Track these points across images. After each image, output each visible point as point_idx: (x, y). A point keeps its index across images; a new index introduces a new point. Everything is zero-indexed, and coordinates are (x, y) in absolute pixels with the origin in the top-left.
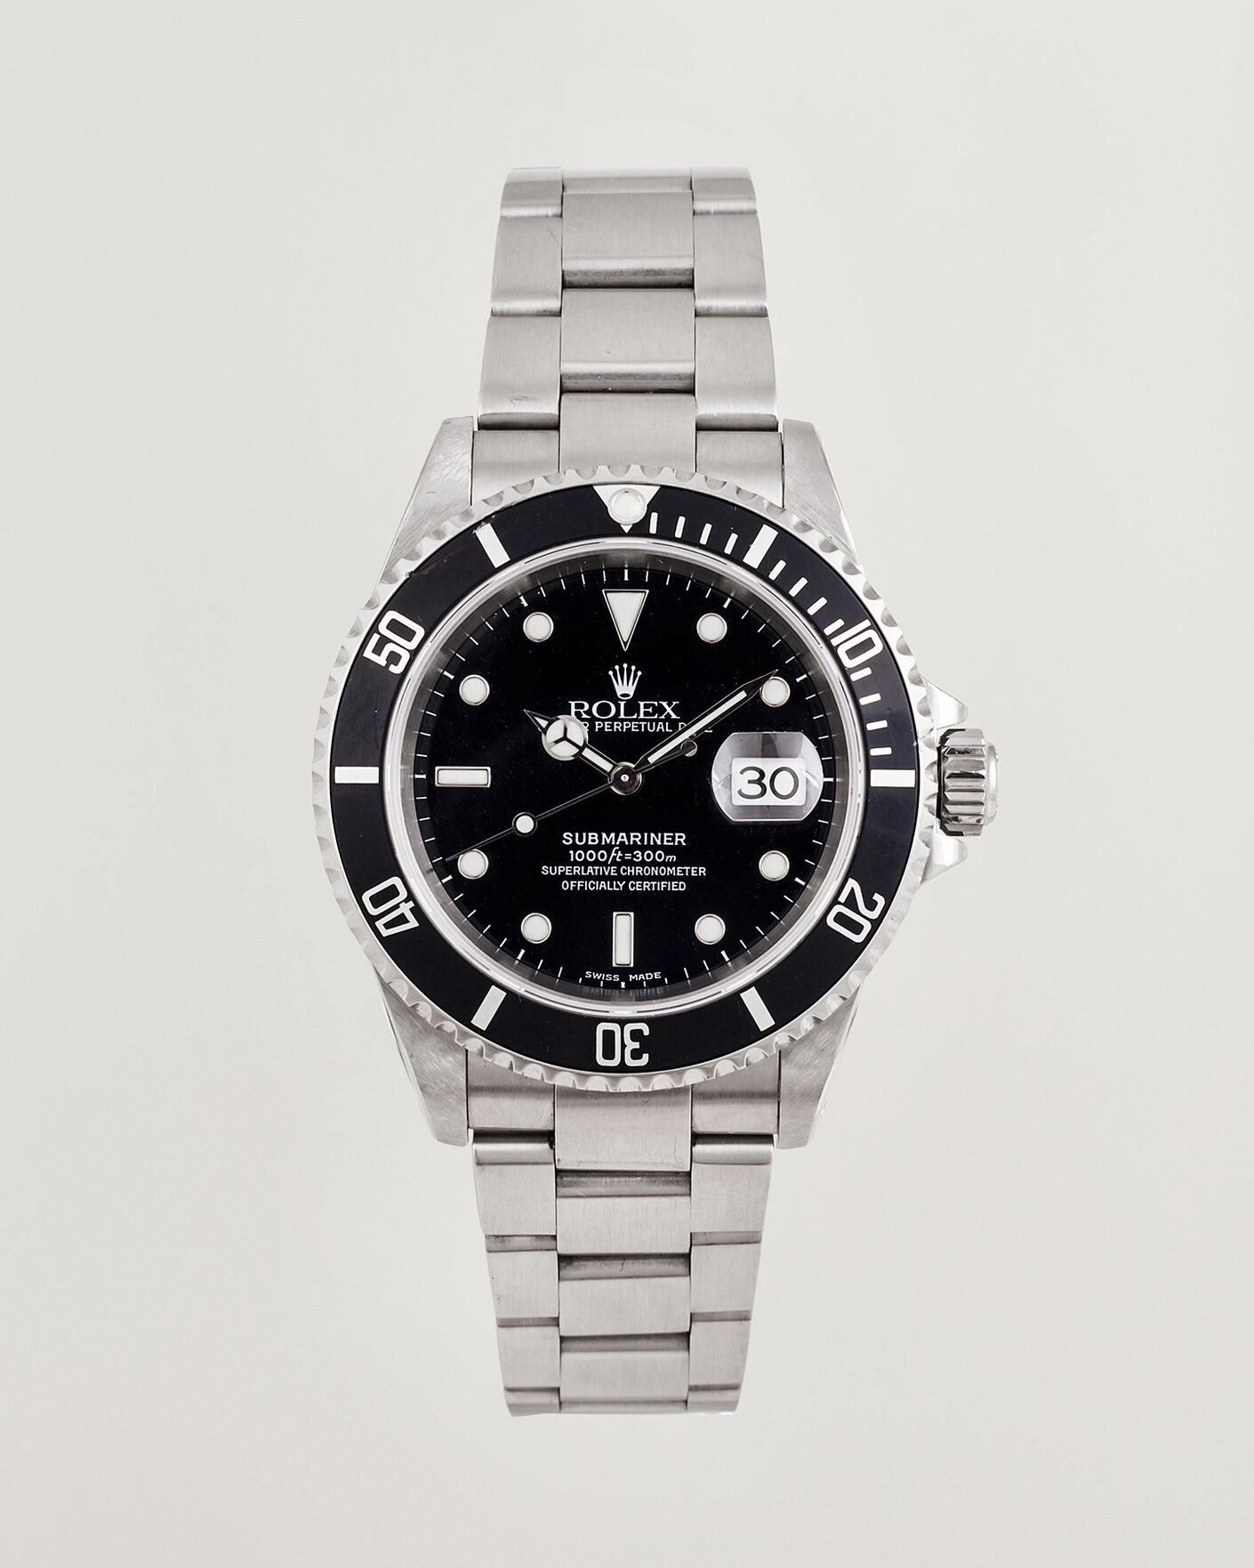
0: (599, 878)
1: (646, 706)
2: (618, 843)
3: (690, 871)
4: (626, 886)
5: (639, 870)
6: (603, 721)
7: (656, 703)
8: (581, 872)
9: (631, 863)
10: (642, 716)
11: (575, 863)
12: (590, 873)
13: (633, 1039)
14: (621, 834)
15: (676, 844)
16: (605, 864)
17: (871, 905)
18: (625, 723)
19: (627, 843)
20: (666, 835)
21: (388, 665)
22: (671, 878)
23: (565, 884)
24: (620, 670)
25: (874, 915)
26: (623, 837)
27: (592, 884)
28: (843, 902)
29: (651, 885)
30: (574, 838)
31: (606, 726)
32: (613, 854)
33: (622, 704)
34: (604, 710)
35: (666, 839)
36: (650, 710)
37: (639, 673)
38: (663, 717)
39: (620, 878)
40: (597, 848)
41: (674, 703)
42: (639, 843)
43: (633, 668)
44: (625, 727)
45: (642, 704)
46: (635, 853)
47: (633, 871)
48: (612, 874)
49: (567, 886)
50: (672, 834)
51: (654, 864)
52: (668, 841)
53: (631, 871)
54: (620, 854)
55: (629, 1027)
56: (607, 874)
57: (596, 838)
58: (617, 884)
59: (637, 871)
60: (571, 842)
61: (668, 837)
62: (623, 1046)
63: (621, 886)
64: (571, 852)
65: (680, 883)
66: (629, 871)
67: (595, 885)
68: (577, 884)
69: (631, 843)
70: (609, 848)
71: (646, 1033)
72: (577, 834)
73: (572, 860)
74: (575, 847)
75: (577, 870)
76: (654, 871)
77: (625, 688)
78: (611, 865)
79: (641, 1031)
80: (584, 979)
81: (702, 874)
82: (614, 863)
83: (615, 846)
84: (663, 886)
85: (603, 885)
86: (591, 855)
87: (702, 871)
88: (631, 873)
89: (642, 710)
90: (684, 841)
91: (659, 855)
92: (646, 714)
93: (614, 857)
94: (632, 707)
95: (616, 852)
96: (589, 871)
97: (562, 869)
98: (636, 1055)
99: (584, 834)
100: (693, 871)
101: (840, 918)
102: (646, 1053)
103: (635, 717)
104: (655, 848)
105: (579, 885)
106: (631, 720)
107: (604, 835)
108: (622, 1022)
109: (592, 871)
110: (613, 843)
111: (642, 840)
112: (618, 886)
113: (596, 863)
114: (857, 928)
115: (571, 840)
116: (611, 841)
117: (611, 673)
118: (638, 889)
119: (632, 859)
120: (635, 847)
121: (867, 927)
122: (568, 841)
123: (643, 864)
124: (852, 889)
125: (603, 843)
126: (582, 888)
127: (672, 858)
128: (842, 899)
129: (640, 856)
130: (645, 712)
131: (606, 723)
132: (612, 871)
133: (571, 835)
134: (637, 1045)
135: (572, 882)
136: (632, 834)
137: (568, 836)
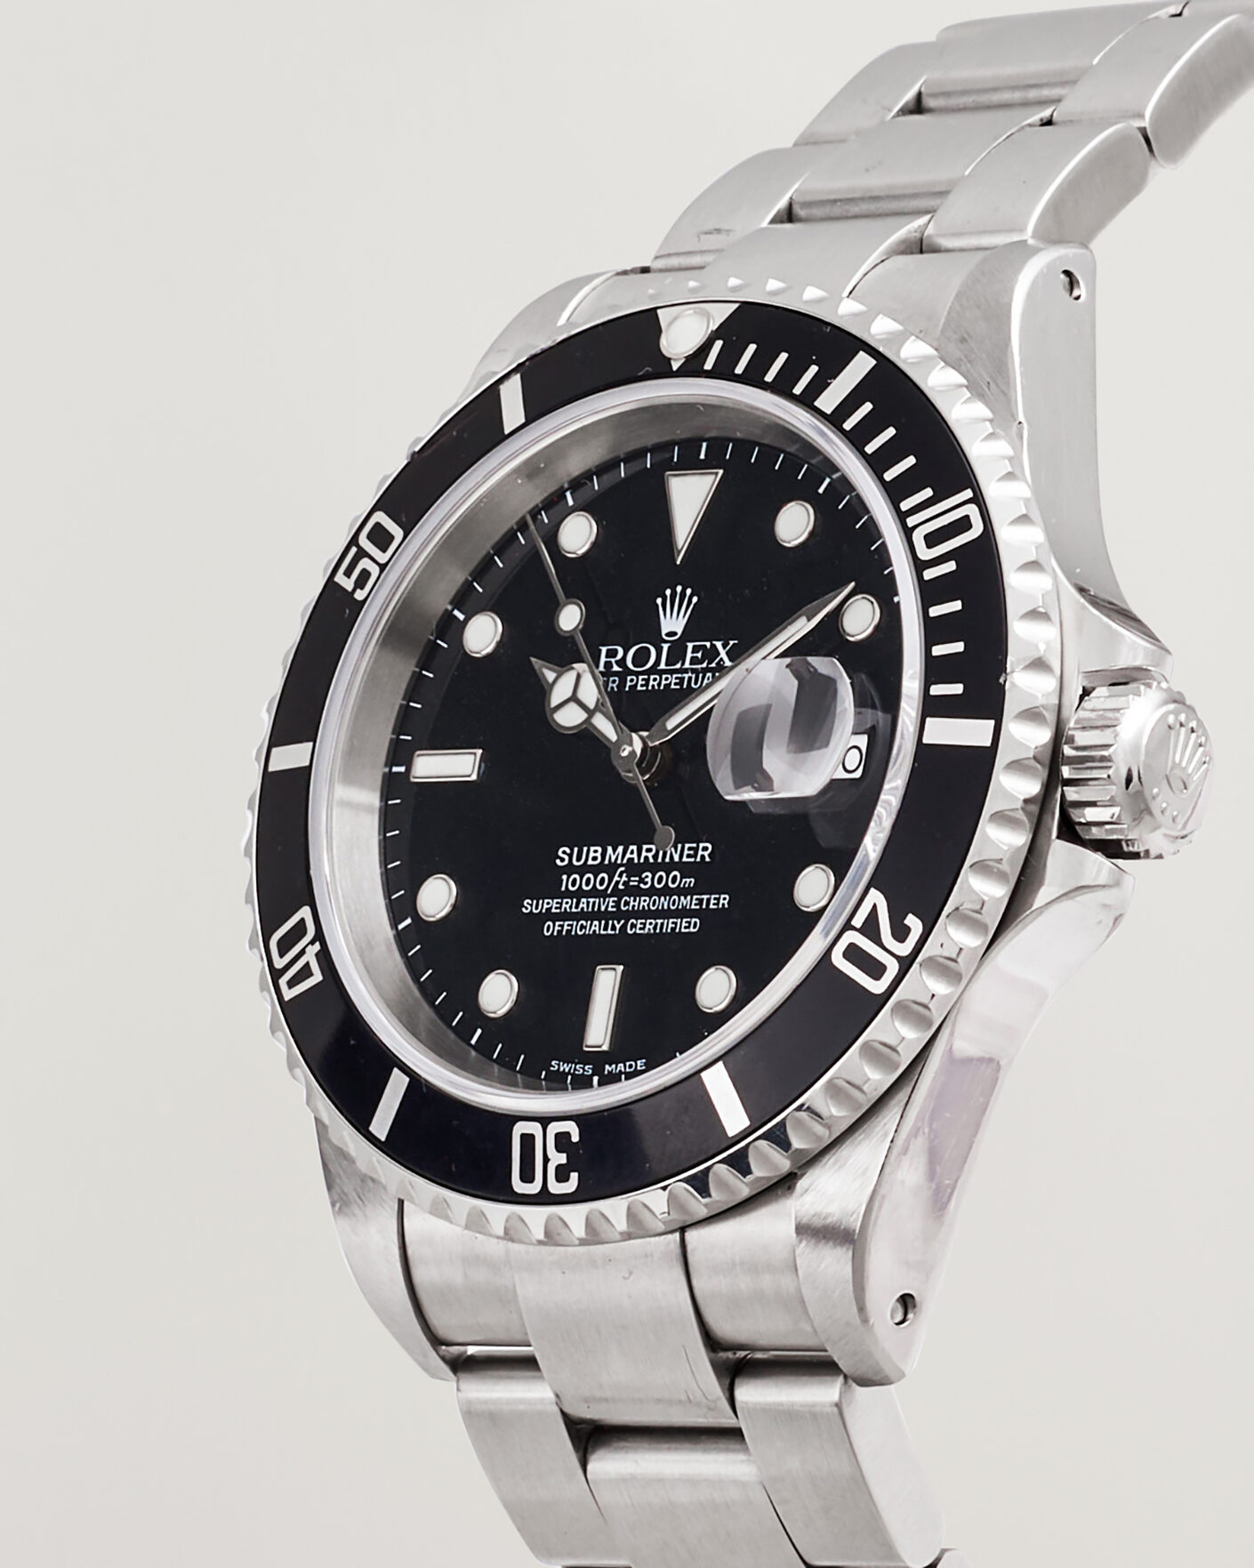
0: (591, 916)
1: (695, 649)
2: (625, 861)
3: (709, 900)
4: (624, 927)
5: (644, 902)
6: (637, 674)
7: (708, 644)
8: (571, 907)
9: (636, 892)
10: (687, 665)
11: (568, 894)
12: (583, 908)
13: (559, 1149)
14: (631, 847)
15: (698, 859)
16: (603, 895)
17: (900, 933)
18: (664, 676)
19: (636, 861)
20: (687, 846)
21: (354, 590)
22: (683, 913)
23: (549, 927)
24: (671, 595)
25: (905, 949)
26: (632, 852)
27: (582, 925)
28: (858, 926)
29: (656, 924)
30: (570, 856)
31: (640, 682)
32: (616, 878)
33: (666, 647)
34: (641, 658)
35: (686, 852)
36: (699, 655)
37: (695, 599)
38: (713, 665)
39: (619, 915)
40: (596, 870)
41: (731, 642)
42: (651, 860)
43: (689, 591)
44: (664, 682)
45: (690, 646)
46: (644, 876)
47: (636, 904)
48: (610, 909)
49: (551, 928)
50: (695, 845)
51: (666, 891)
52: (689, 856)
53: (634, 903)
54: (624, 878)
55: (555, 1128)
56: (603, 908)
57: (598, 855)
58: (613, 925)
59: (642, 903)
60: (566, 862)
61: (690, 849)
62: (546, 1160)
63: (618, 926)
64: (565, 877)
65: (693, 920)
66: (632, 904)
67: (585, 928)
68: (562, 926)
69: (642, 861)
70: (611, 869)
71: (575, 1138)
72: (576, 849)
73: (563, 889)
74: (570, 869)
75: (567, 905)
76: (664, 902)
77: (673, 623)
78: (610, 896)
79: (568, 1135)
80: (549, 1072)
81: (723, 905)
82: (616, 893)
83: (622, 865)
84: (670, 925)
85: (595, 927)
86: (587, 882)
87: (724, 900)
88: (634, 906)
89: (689, 655)
90: (709, 855)
91: (675, 879)
92: (694, 661)
93: (618, 882)
94: (677, 652)
95: (620, 876)
96: (581, 905)
97: (548, 903)
98: (562, 1175)
99: (585, 849)
100: (712, 901)
101: (853, 953)
102: (574, 1171)
103: (678, 666)
104: (669, 867)
105: (566, 928)
106: (672, 672)
107: (610, 849)
108: (545, 1121)
109: (585, 906)
110: (619, 862)
111: (656, 857)
112: (614, 928)
113: (594, 893)
114: (876, 970)
115: (566, 857)
116: (617, 859)
117: (659, 601)
118: (638, 931)
119: (638, 886)
120: (647, 866)
121: (893, 968)
122: (563, 860)
123: (652, 892)
124: (875, 906)
125: (606, 862)
126: (569, 932)
127: (690, 881)
128: (858, 921)
129: (649, 880)
130: (692, 658)
131: (641, 677)
132: (611, 904)
133: (568, 851)
134: (562, 1159)
135: (557, 923)
136: (645, 847)
137: (564, 852)
